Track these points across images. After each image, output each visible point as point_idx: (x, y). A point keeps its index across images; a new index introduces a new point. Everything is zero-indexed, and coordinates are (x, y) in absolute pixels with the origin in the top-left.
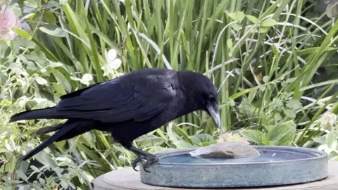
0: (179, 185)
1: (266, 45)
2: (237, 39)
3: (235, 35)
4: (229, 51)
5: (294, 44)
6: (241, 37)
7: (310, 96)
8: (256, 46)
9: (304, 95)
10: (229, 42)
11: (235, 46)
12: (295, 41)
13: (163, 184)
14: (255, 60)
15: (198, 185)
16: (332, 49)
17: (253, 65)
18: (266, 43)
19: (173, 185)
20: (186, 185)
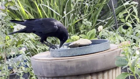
0: (63, 56)
1: (84, 4)
2: (74, 3)
3: (74, 2)
4: (72, 8)
5: (93, 3)
6: (75, 3)
7: (100, 19)
8: (81, 5)
9: (98, 19)
10: (72, 5)
11: (74, 6)
12: (93, 2)
13: (58, 56)
14: (81, 9)
15: (69, 56)
16: (105, 3)
17: (80, 11)
18: (84, 3)
19: (61, 56)
20: (65, 56)
